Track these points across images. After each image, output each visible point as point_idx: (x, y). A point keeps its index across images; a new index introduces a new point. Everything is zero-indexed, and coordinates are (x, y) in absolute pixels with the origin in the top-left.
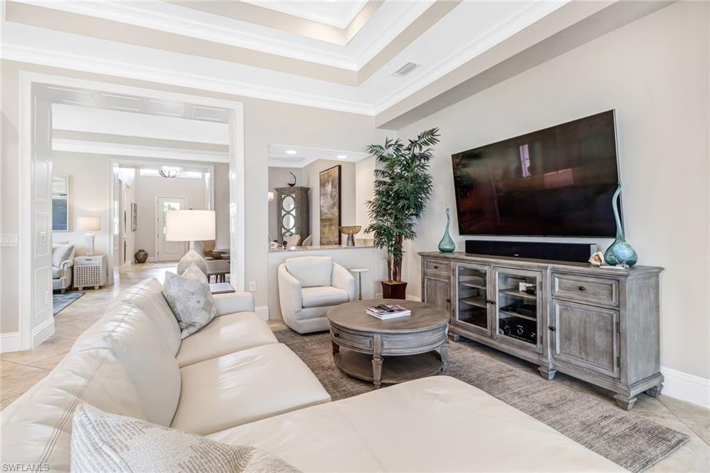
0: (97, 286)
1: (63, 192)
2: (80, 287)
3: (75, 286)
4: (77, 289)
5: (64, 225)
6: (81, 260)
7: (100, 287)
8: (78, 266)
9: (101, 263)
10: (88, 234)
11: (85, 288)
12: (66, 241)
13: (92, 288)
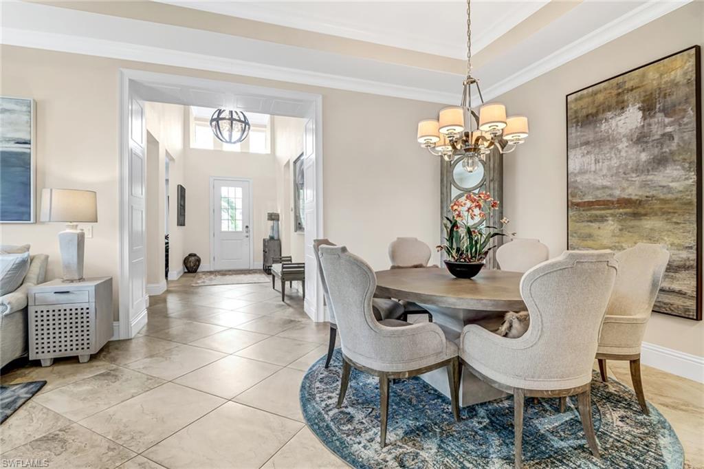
0: (84, 354)
1: (23, 136)
2: (46, 358)
3: (32, 357)
4: (37, 364)
5: (23, 209)
6: (44, 292)
7: (93, 357)
8: (39, 309)
9: (93, 300)
10: (69, 231)
11: (57, 361)
12: (23, 244)
13: (74, 360)
